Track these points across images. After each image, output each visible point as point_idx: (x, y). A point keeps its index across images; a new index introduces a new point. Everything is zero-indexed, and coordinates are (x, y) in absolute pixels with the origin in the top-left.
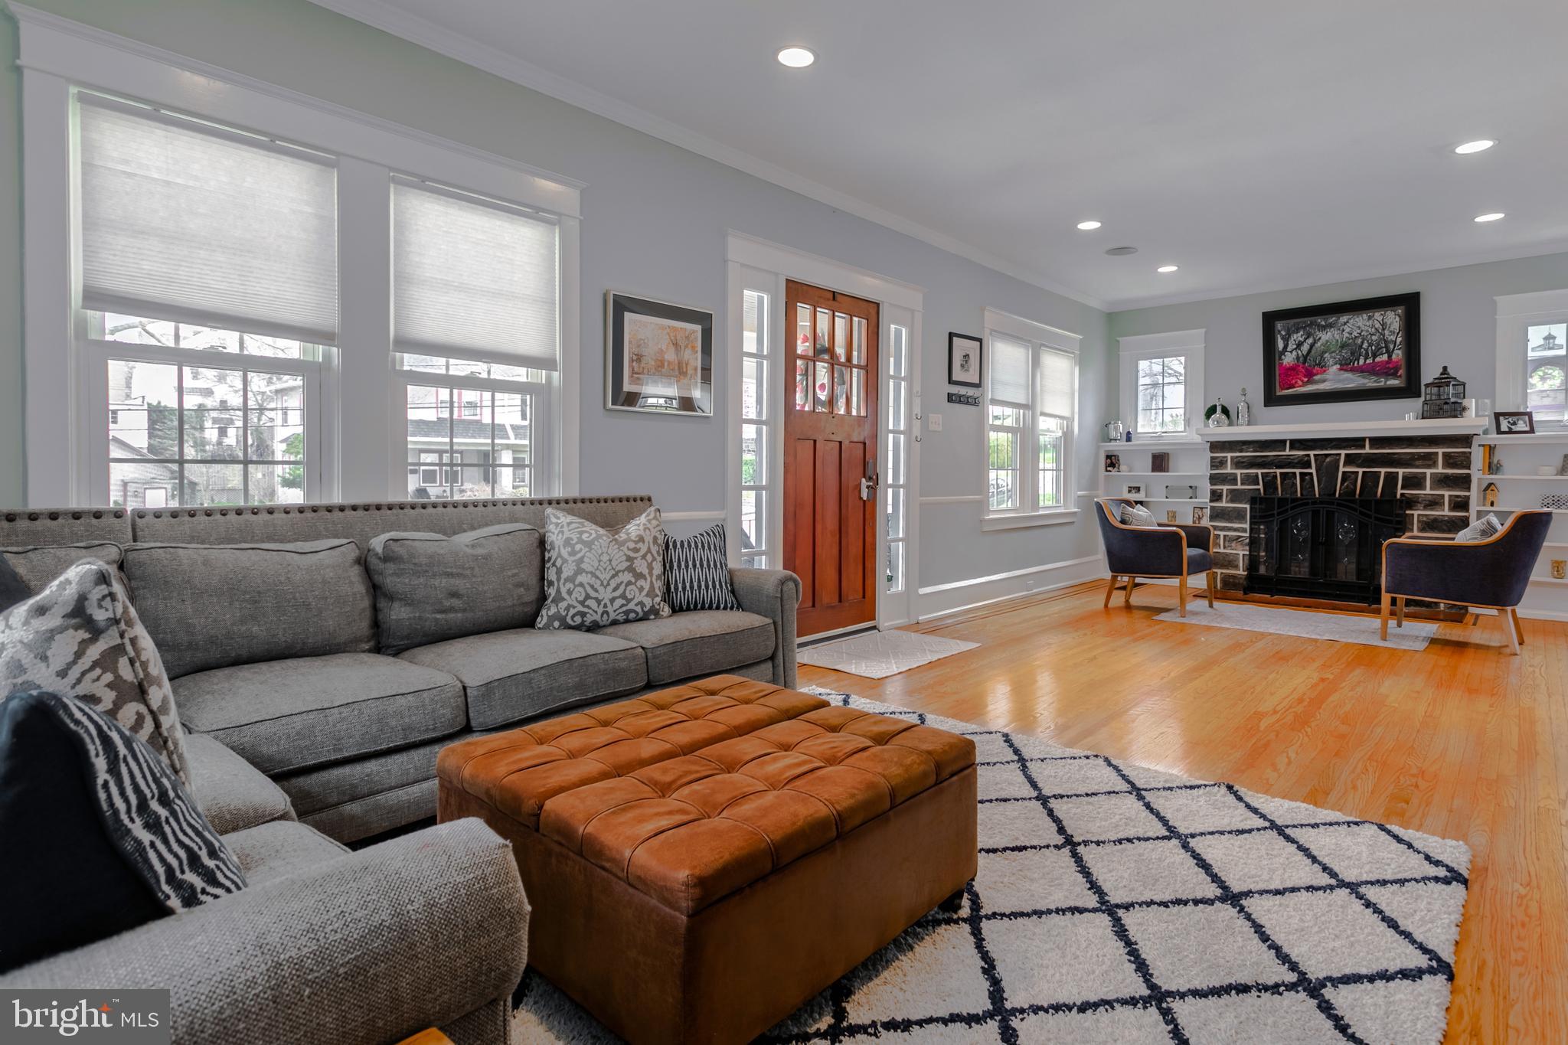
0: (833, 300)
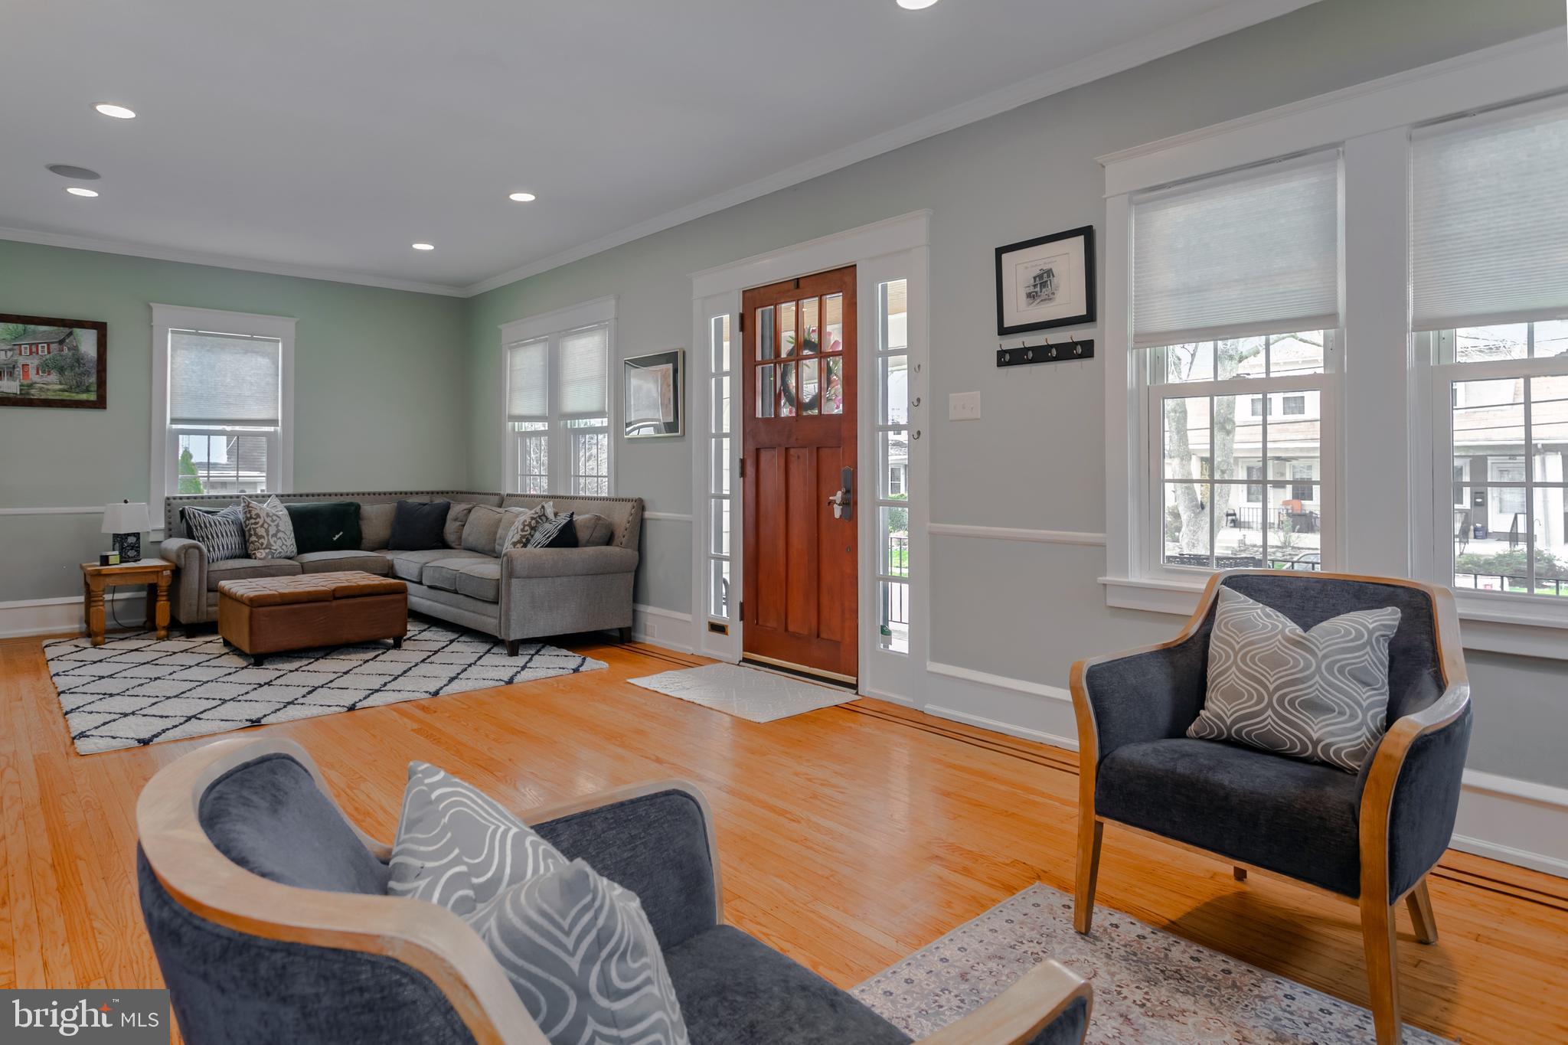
0: (797, 288)
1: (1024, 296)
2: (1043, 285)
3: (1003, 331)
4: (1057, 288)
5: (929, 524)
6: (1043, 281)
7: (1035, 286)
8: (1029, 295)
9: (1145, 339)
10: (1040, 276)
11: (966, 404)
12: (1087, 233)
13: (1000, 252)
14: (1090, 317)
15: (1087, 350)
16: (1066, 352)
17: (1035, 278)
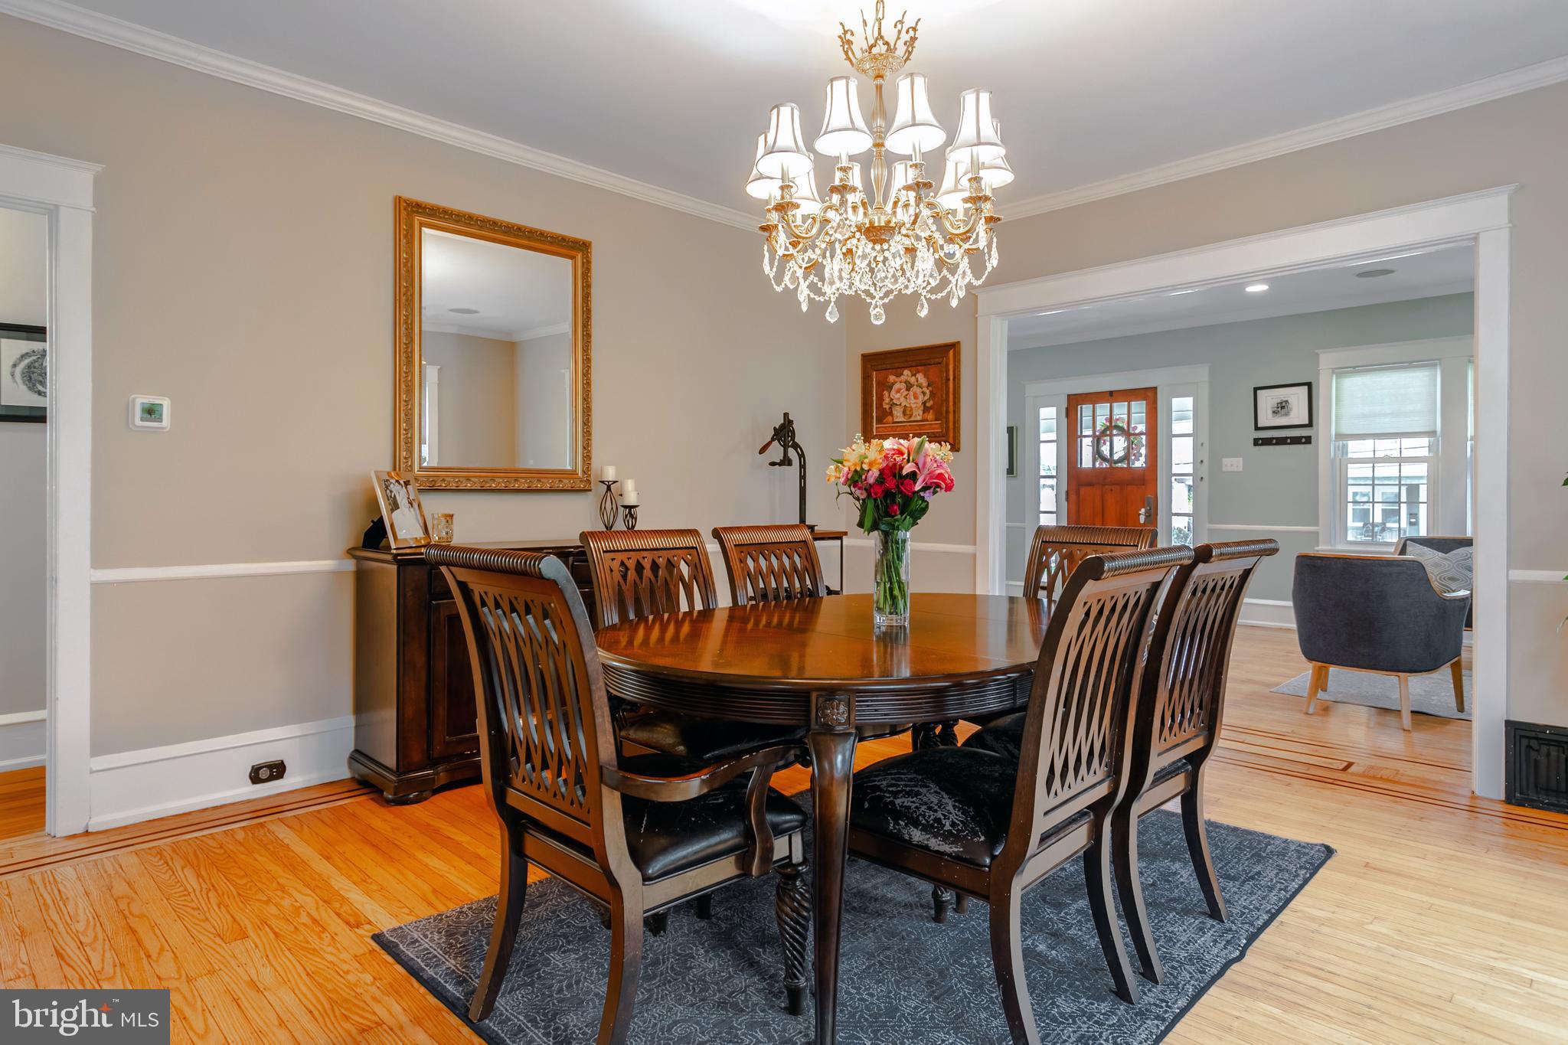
0: (1111, 396)
1: (1271, 412)
2: (1283, 408)
3: (1257, 428)
4: (1291, 409)
5: (1208, 525)
6: (1282, 407)
7: (1278, 408)
8: (1274, 412)
9: (1340, 436)
10: (1281, 403)
11: (1233, 464)
12: (1309, 385)
13: (1256, 390)
14: (1310, 425)
15: (1308, 440)
16: (1296, 441)
17: (1278, 404)
